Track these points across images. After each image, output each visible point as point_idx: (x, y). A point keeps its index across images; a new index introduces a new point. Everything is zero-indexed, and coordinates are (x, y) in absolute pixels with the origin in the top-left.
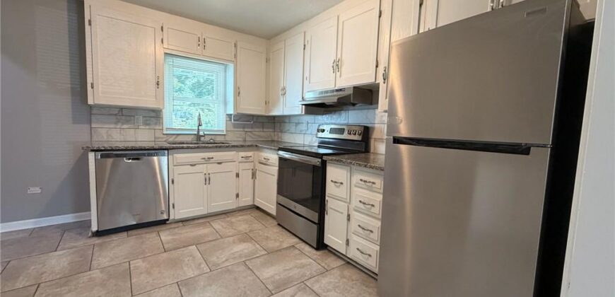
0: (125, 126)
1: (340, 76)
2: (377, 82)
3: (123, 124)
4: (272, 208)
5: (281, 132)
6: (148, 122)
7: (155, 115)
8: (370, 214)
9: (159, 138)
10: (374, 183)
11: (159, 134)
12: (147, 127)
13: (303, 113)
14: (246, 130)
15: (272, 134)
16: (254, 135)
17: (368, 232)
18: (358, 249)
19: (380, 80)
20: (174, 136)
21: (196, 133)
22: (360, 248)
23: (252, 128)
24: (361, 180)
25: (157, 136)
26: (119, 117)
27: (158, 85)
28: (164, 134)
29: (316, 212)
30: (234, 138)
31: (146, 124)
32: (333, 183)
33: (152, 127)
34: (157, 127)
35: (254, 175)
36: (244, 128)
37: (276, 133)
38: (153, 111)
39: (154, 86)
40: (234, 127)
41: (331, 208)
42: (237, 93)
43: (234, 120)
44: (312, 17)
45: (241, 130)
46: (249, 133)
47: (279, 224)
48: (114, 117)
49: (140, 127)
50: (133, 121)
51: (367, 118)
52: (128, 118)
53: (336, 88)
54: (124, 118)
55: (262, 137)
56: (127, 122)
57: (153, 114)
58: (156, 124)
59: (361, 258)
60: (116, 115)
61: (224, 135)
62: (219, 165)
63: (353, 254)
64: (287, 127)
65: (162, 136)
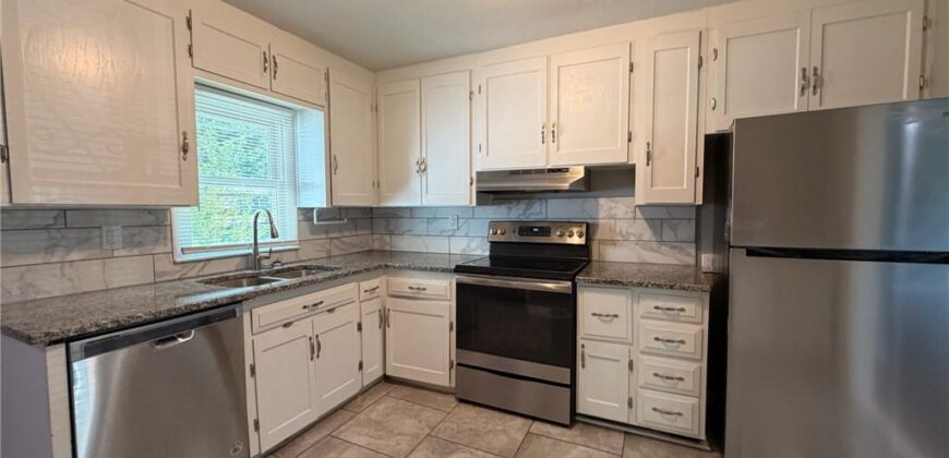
0: (74, 256)
1: (558, 149)
2: (630, 162)
3: (69, 250)
4: (441, 375)
5: (391, 233)
6: (137, 239)
7: (151, 222)
8: (676, 354)
9: (164, 273)
10: (682, 310)
11: (164, 265)
12: (136, 251)
13: (474, 204)
14: (331, 235)
15: (370, 237)
16: (343, 243)
17: (676, 381)
18: (655, 409)
19: (639, 160)
20: (201, 264)
21: (251, 251)
22: (658, 407)
23: (340, 231)
24: (657, 308)
25: (159, 269)
26: (54, 233)
27: (185, 151)
28: (175, 263)
29: (567, 367)
30: (311, 254)
31: (130, 243)
32: (596, 318)
33: (148, 249)
34: (159, 249)
35: (384, 320)
36: (327, 232)
37: (375, 237)
38: (150, 211)
39: (176, 154)
40: (312, 233)
41: (591, 356)
42: (332, 167)
43: (318, 220)
44: (490, 49)
45: (324, 236)
46: (335, 241)
47: (462, 401)
48: (44, 235)
49: (116, 253)
50: (97, 240)
51: (583, 211)
52: (84, 233)
53: (549, 167)
54: (71, 234)
55: (355, 246)
56: (82, 243)
57: (150, 219)
58: (156, 241)
59: (664, 422)
60: (47, 228)
61: (296, 250)
62: (332, 315)
63: (644, 416)
64: (406, 224)
65: (171, 267)
